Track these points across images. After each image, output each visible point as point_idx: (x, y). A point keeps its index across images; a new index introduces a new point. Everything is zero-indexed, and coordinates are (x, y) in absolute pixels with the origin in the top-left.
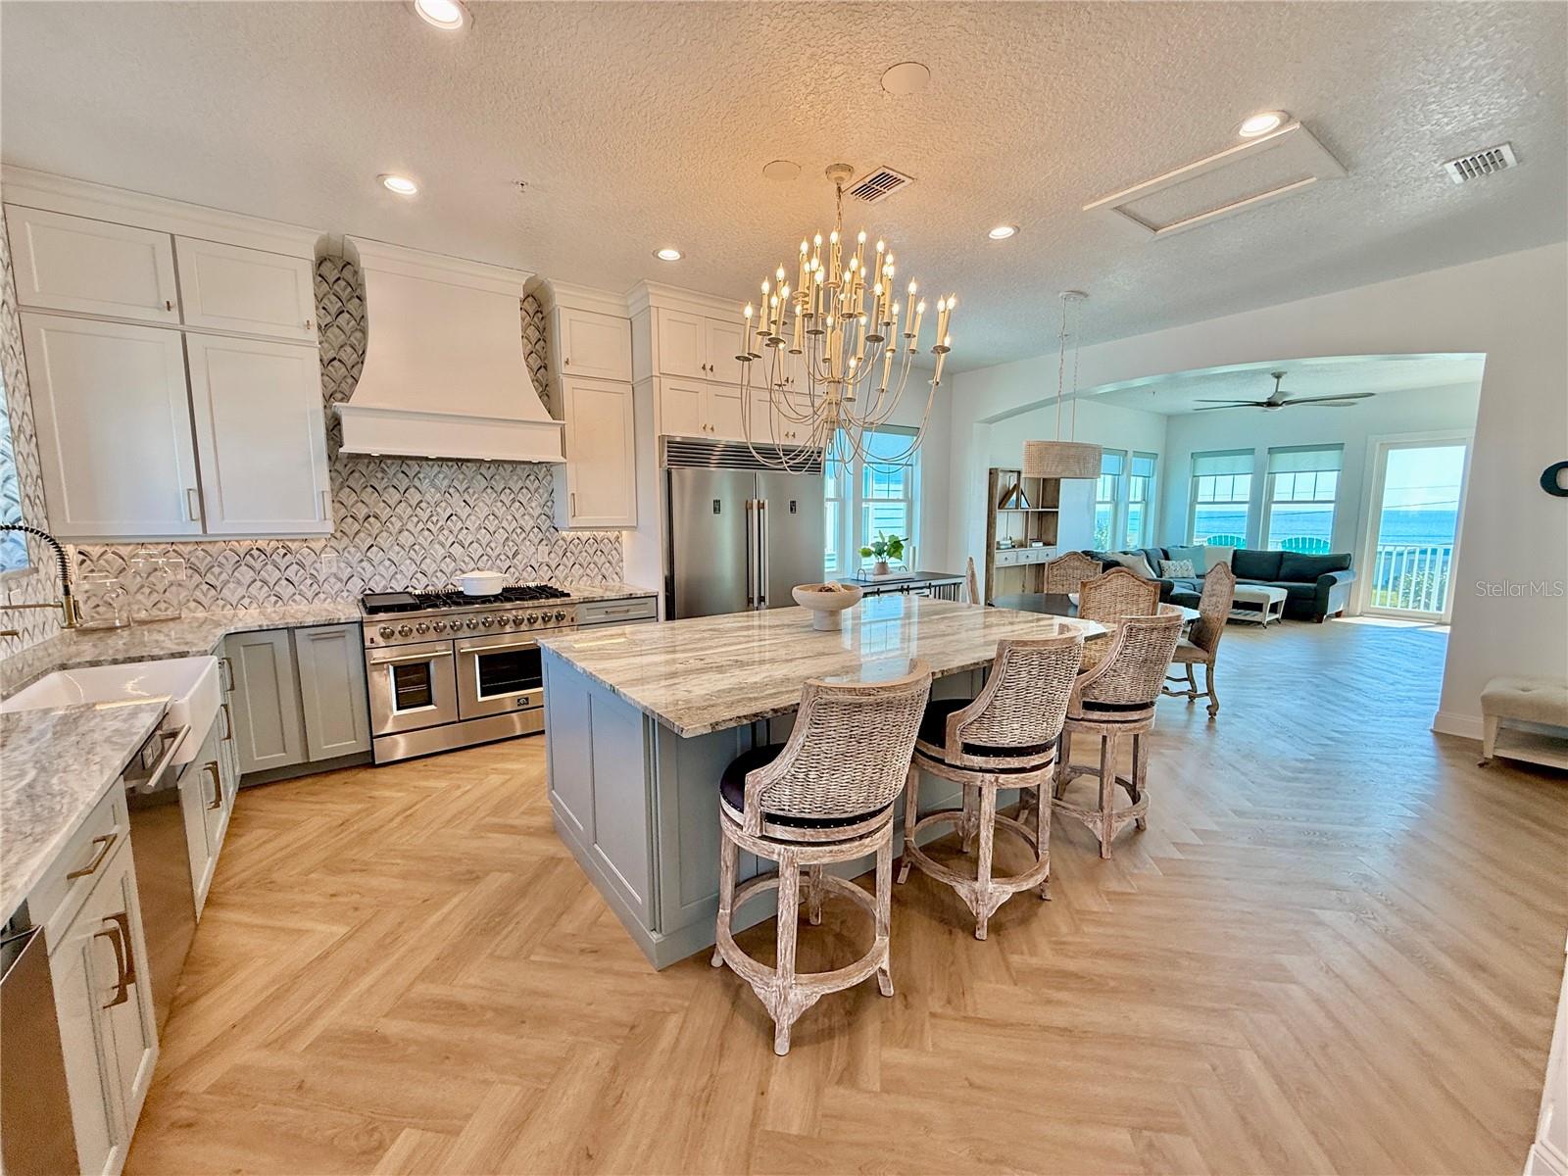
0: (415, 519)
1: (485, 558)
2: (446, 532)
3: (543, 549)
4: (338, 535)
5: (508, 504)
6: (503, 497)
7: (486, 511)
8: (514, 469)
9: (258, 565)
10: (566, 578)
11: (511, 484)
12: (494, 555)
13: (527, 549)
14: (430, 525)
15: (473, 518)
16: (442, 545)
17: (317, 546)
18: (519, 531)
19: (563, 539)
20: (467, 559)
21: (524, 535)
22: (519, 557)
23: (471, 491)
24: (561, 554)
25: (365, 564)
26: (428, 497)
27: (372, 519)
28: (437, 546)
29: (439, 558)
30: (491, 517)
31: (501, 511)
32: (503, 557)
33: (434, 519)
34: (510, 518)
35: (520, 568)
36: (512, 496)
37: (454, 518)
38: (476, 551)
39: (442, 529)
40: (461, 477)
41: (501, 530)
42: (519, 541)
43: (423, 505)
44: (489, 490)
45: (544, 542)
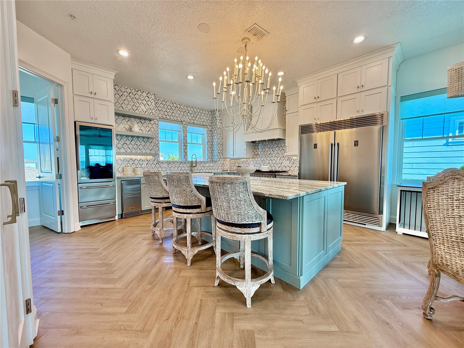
0: (264, 155)
1: (275, 163)
2: (269, 157)
3: (288, 162)
4: (253, 158)
5: (281, 150)
6: (280, 148)
7: (276, 152)
8: (283, 141)
9: (244, 163)
10: (293, 170)
11: (282, 145)
12: (277, 163)
13: (284, 162)
14: (266, 156)
15: (274, 154)
16: (268, 160)
17: (250, 160)
18: (283, 157)
19: (293, 159)
20: (272, 164)
21: (284, 158)
22: (282, 164)
23: (274, 148)
24: (292, 163)
25: (256, 164)
26: (266, 150)
27: (258, 155)
28: (267, 161)
29: (267, 163)
30: (277, 154)
31: (279, 152)
32: (279, 164)
33: (267, 154)
34: (281, 154)
35: (283, 166)
36: (282, 148)
37: (270, 154)
38: (274, 162)
39: (268, 157)
40: (272, 144)
41: (279, 157)
42: (282, 160)
43: (265, 151)
44: (277, 147)
45: (288, 160)
